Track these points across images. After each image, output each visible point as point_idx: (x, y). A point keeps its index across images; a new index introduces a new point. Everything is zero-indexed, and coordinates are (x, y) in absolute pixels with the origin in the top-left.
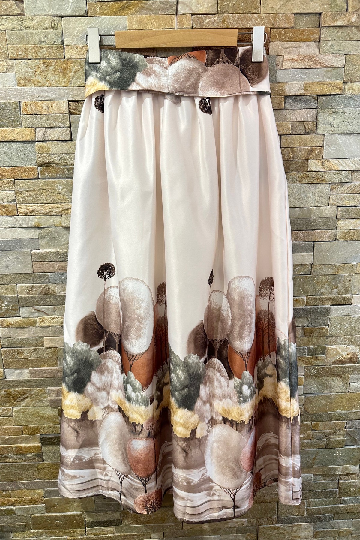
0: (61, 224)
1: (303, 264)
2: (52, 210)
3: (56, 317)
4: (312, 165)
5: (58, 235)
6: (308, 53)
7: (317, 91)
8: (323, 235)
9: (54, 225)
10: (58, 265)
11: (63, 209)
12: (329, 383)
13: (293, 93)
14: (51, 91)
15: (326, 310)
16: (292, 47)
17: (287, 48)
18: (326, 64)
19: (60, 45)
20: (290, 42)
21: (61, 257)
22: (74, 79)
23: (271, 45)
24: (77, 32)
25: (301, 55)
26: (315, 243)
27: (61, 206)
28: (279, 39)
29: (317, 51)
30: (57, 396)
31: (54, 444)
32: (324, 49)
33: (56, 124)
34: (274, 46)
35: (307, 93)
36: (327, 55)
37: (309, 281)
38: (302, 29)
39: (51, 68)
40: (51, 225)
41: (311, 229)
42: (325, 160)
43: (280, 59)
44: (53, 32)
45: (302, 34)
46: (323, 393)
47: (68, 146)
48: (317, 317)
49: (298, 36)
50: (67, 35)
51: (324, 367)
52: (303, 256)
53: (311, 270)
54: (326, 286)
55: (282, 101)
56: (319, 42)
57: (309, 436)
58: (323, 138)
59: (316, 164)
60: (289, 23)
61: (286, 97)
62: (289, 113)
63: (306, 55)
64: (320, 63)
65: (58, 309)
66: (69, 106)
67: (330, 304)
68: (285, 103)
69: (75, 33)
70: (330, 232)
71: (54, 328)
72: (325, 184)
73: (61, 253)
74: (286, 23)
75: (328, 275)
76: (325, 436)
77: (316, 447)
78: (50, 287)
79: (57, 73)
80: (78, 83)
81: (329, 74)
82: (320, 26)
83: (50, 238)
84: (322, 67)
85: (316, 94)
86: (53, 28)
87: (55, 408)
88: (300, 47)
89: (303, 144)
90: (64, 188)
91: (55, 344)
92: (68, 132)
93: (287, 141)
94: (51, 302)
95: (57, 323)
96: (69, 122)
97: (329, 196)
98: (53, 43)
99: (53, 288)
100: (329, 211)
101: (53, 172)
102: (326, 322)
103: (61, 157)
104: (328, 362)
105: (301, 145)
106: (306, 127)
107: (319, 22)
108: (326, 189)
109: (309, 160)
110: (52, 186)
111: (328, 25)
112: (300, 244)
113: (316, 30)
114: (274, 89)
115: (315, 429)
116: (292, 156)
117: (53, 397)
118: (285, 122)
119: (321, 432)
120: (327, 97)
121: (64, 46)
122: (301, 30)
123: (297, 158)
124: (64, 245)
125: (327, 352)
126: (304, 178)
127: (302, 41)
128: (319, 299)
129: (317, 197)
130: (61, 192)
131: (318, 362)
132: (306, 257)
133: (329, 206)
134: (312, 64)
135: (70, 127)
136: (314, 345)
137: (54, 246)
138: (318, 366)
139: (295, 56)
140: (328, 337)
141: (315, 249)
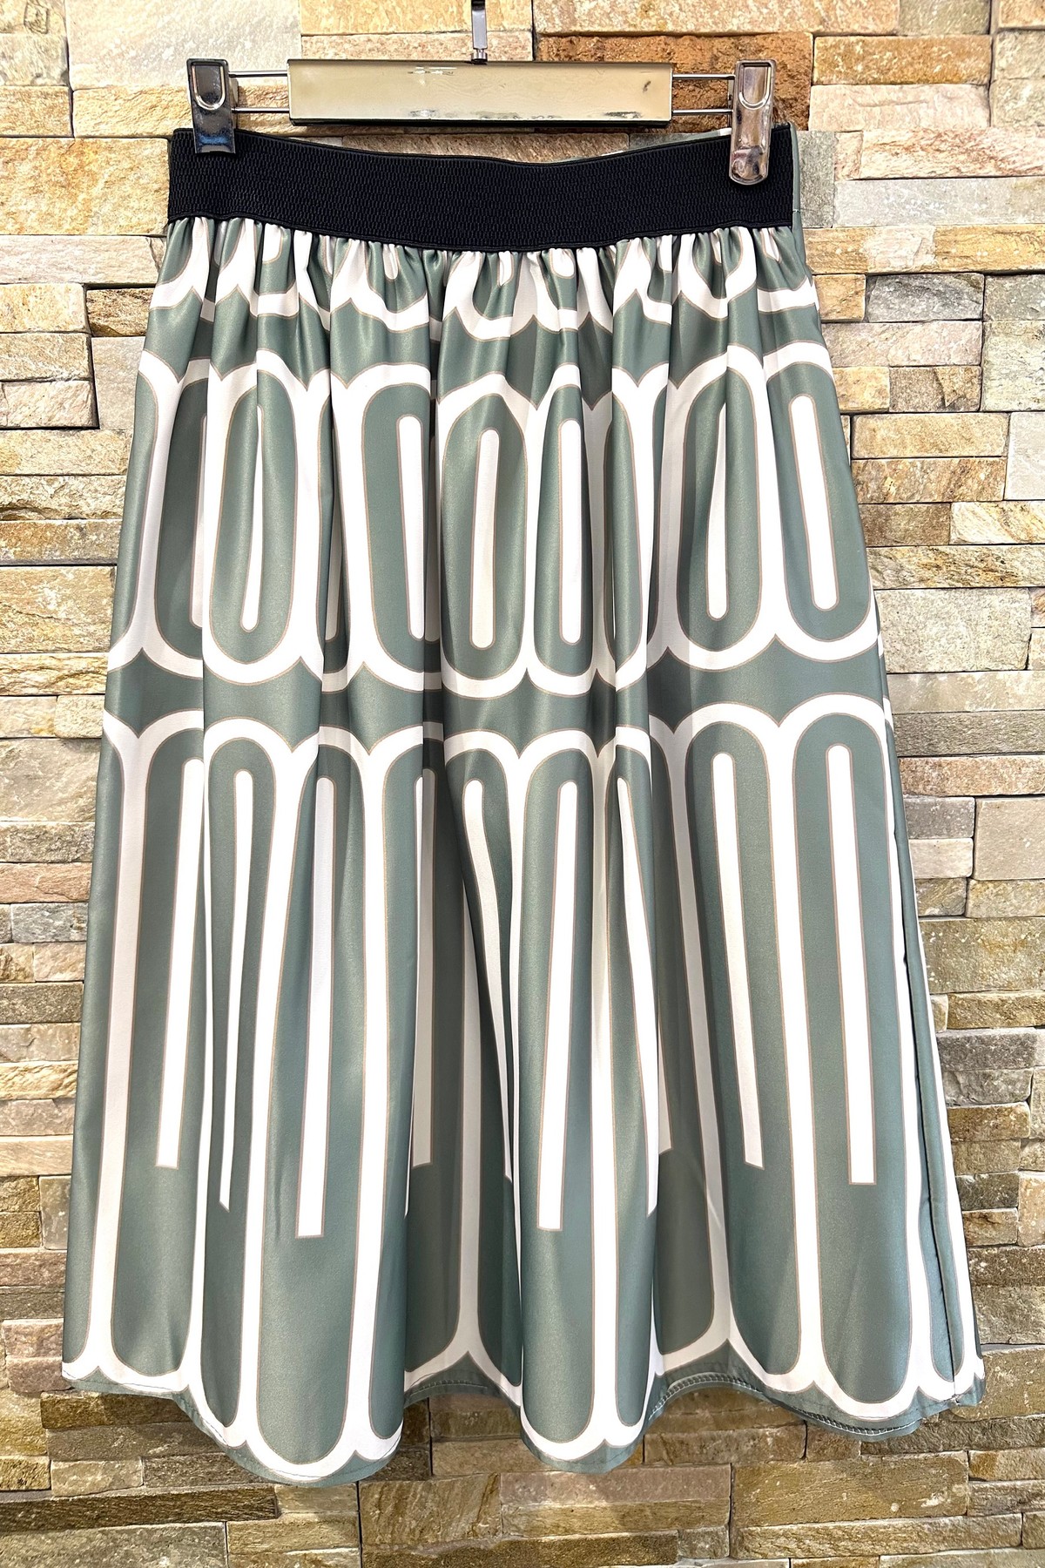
0: (52, 726)
1: (938, 879)
2: (22, 675)
3: (31, 1065)
4: (967, 523)
5: (42, 767)
6: (949, 122)
7: (982, 257)
8: (1008, 773)
9: (28, 731)
10: (39, 874)
11: (61, 674)
12: (1030, 1309)
13: (897, 265)
14: (23, 250)
15: (1022, 1044)
16: (893, 102)
17: (875, 105)
18: (1014, 162)
19: (57, 89)
20: (885, 84)
21: (53, 847)
22: (107, 208)
23: (816, 95)
24: (118, 42)
25: (925, 131)
26: (979, 800)
27: (53, 663)
28: (846, 74)
29: (980, 115)
30: (37, 1354)
31: (27, 1529)
32: (1007, 108)
33: (38, 369)
34: (825, 97)
35: (947, 265)
36: (1016, 130)
37: (957, 940)
38: (926, 37)
39: (25, 169)
40: (21, 731)
41: (964, 749)
42: (1011, 504)
43: (848, 144)
44: (31, 41)
45: (925, 57)
46: (1008, 1343)
47: (84, 448)
48: (988, 1071)
49: (912, 64)
50: (81, 55)
51: (1011, 1252)
52: (937, 850)
53: (966, 898)
54: (1020, 956)
55: (857, 293)
56: (988, 86)
57: (956, 1502)
58: (1005, 427)
59: (979, 518)
60: (880, 17)
61: (872, 278)
62: (883, 336)
63: (941, 130)
64: (992, 158)
65: (41, 1035)
66: (89, 304)
67: (1034, 1021)
68: (868, 298)
69: (112, 46)
70: (1032, 762)
71: (27, 1106)
72: (1013, 591)
73: (54, 831)
74: (870, 18)
75: (1025, 919)
76: (1020, 1502)
77: (986, 1543)
78: (13, 956)
79: (46, 187)
80: (122, 222)
81: (1027, 200)
82: (993, 31)
83: (15, 779)
84: (998, 174)
85: (979, 268)
86: (32, 26)
87: (30, 1395)
88: (922, 102)
89: (935, 445)
90: (65, 598)
91: (31, 1164)
92: (85, 394)
93: (873, 438)
94: (14, 1010)
95: (38, 1087)
96: (85, 363)
97: (1028, 632)
98: (30, 78)
99: (22, 960)
100: (1028, 688)
101: (26, 541)
102: (1021, 1089)
103: (57, 485)
104: (1026, 1234)
105: (926, 451)
106: (945, 384)
107: (987, 17)
108: (1015, 609)
109: (956, 506)
110: (24, 590)
111: (1020, 25)
112: (926, 806)
113: (977, 43)
114: (830, 248)
115: (980, 1476)
116: (893, 490)
117: (24, 1357)
118: (870, 369)
119: (1003, 1488)
120: (1019, 279)
121: (72, 92)
122: (924, 42)
123: (913, 494)
124: (61, 802)
125: (1024, 1195)
126: (937, 566)
127: (927, 82)
128: (996, 1005)
129: (984, 638)
130: (56, 612)
131: (990, 1233)
132: (947, 851)
133: (1026, 669)
134: (963, 162)
135: (91, 379)
136: (977, 1172)
137: (26, 806)
138: (992, 1246)
139: (903, 132)
140: (1025, 1142)
141: (979, 824)
